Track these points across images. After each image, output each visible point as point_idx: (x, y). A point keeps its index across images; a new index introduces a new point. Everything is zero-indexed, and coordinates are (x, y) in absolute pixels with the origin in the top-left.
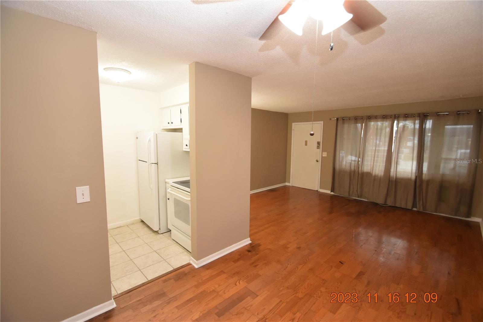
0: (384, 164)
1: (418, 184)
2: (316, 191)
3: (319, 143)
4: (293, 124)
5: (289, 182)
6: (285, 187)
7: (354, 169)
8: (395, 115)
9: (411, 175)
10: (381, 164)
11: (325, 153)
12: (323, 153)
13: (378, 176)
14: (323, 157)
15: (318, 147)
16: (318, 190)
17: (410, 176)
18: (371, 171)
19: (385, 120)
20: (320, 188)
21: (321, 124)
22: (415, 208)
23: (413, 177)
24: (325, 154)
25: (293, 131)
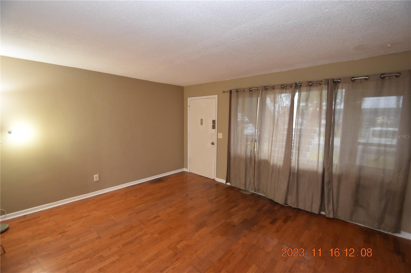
0: (284, 150)
1: (326, 179)
2: (213, 179)
3: (214, 122)
4: (189, 99)
5: (187, 168)
6: (183, 173)
7: (251, 155)
8: (296, 84)
9: (318, 166)
10: (280, 149)
11: (220, 133)
12: (218, 134)
13: (276, 166)
14: (219, 138)
15: (214, 127)
16: (215, 180)
17: (316, 168)
18: (268, 159)
19: (284, 90)
20: (216, 177)
21: (215, 98)
22: (323, 211)
23: (320, 170)
24: (220, 136)
25: (188, 108)
